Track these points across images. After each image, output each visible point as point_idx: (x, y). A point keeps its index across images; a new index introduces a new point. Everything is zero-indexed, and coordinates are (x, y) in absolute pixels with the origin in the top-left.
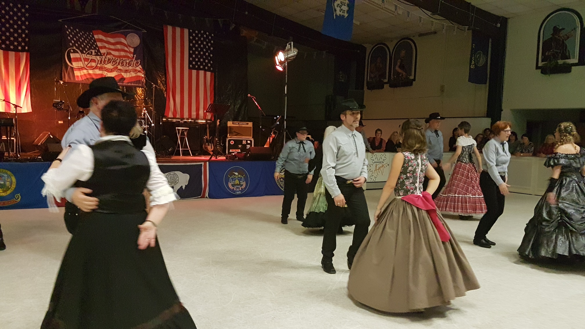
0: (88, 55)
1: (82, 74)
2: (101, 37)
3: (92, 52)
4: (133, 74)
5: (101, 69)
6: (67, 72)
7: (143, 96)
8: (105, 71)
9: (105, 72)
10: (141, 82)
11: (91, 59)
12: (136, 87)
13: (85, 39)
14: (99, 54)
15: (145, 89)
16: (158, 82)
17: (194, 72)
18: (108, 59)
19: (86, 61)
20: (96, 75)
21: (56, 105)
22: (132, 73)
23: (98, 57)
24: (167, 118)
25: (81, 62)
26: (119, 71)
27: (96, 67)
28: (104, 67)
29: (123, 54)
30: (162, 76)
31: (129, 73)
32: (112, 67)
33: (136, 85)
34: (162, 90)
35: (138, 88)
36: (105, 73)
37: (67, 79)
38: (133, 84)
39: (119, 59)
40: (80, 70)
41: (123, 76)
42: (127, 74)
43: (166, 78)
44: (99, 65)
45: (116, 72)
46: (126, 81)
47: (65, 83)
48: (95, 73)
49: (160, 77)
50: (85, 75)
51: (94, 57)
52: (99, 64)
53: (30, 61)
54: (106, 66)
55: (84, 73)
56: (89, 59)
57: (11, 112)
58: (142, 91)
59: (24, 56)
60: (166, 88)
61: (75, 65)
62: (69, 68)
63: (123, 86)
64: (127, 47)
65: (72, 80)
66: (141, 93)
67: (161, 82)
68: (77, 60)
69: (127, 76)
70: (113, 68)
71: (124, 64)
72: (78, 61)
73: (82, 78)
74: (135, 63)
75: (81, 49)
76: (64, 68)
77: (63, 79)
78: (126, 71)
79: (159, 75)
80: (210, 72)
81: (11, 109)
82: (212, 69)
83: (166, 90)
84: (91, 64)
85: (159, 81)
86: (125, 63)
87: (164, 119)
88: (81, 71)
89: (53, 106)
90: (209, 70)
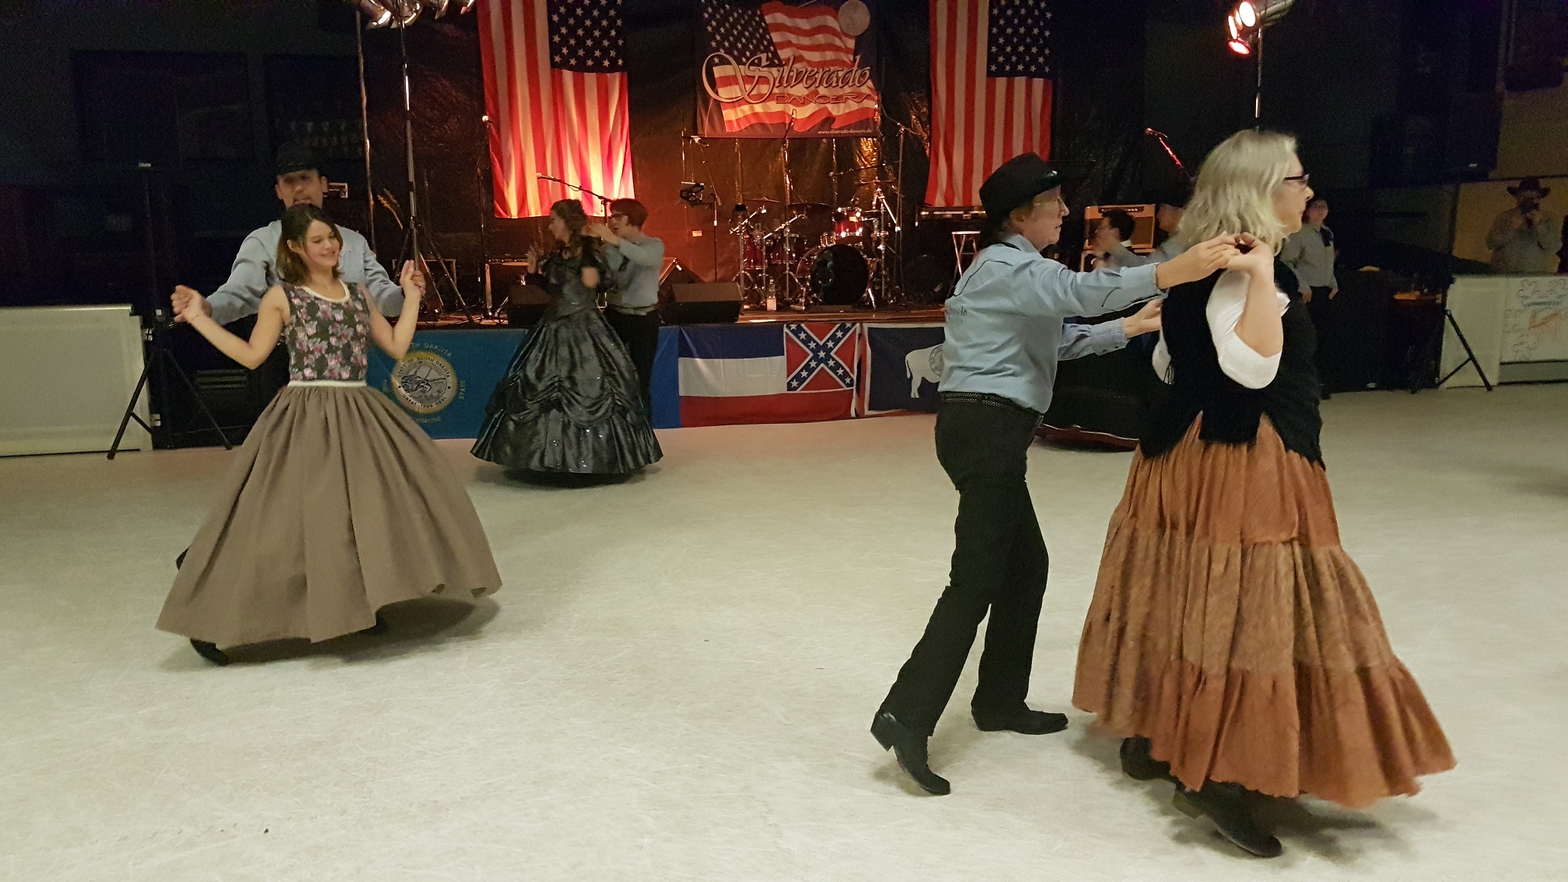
0: (752, 68)
1: (740, 115)
2: (780, 18)
3: (760, 59)
4: (853, 106)
5: (781, 99)
6: (706, 114)
7: (874, 159)
8: (790, 103)
9: (790, 105)
10: (871, 121)
11: (759, 77)
12: (858, 137)
13: (745, 28)
14: (776, 61)
15: (880, 140)
16: (910, 119)
17: (1001, 83)
18: (797, 74)
19: (748, 83)
20: (770, 115)
21: (686, 194)
22: (850, 101)
23: (774, 70)
24: (932, 210)
25: (737, 87)
26: (821, 100)
27: (770, 97)
28: (788, 94)
29: (829, 55)
30: (922, 102)
31: (843, 104)
32: (806, 92)
33: (861, 131)
34: (919, 139)
35: (863, 140)
36: (789, 108)
37: (707, 131)
38: (851, 131)
39: (821, 70)
40: (736, 107)
41: (830, 113)
42: (839, 107)
43: (930, 108)
44: (776, 91)
45: (815, 102)
46: (835, 125)
47: (703, 140)
48: (769, 111)
49: (915, 104)
50: (746, 117)
51: (764, 72)
52: (777, 87)
53: (629, 92)
54: (792, 91)
55: (743, 111)
56: (754, 77)
57: (595, 215)
58: (874, 144)
59: (615, 81)
60: (931, 133)
61: (724, 94)
62: (711, 103)
63: (829, 138)
64: (840, 38)
65: (719, 134)
66: (871, 150)
67: (919, 118)
68: (729, 81)
69: (839, 111)
70: (807, 95)
71: (831, 84)
72: (730, 85)
73: (739, 126)
74: (857, 75)
75: (736, 53)
76: (700, 103)
77: (700, 132)
78: (837, 100)
79: (914, 101)
80: (1042, 79)
81: (595, 207)
82: (1047, 70)
83: (930, 139)
84: (759, 88)
85: (914, 117)
86: (835, 79)
87: (923, 213)
88: (738, 109)
89: (681, 196)
90: (1039, 73)
